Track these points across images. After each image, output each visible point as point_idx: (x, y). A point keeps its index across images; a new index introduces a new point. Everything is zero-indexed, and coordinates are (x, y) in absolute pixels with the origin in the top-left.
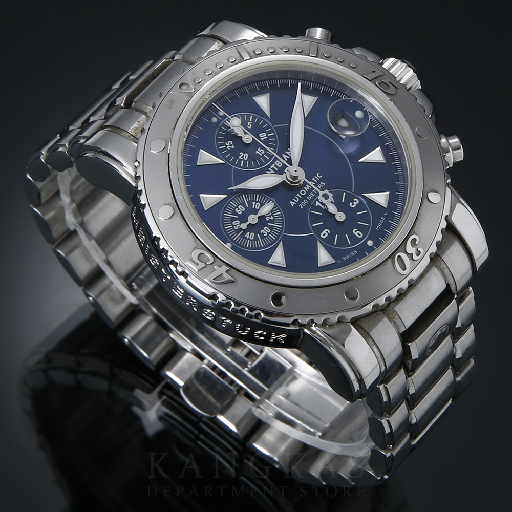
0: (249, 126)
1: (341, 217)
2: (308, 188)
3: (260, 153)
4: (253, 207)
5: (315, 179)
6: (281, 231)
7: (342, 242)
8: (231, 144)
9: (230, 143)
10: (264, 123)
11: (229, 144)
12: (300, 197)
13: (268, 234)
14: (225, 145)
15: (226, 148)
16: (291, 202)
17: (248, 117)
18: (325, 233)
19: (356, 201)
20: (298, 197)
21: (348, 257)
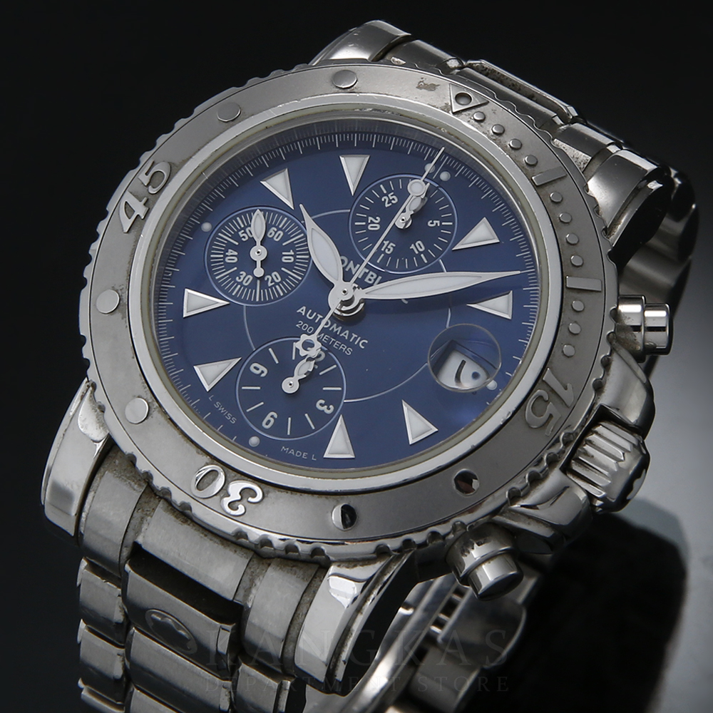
0: (432, 223)
1: (290, 385)
2: (335, 330)
3: (386, 248)
4: (284, 253)
5: (356, 339)
6: (249, 302)
7: (250, 398)
8: (393, 202)
9: (393, 199)
10: (444, 245)
11: (391, 198)
12: (317, 321)
13: (241, 283)
14: (388, 193)
15: (383, 195)
16: (304, 308)
17: (451, 219)
18: (259, 369)
19: (329, 409)
20: (316, 317)
21: (222, 410)
